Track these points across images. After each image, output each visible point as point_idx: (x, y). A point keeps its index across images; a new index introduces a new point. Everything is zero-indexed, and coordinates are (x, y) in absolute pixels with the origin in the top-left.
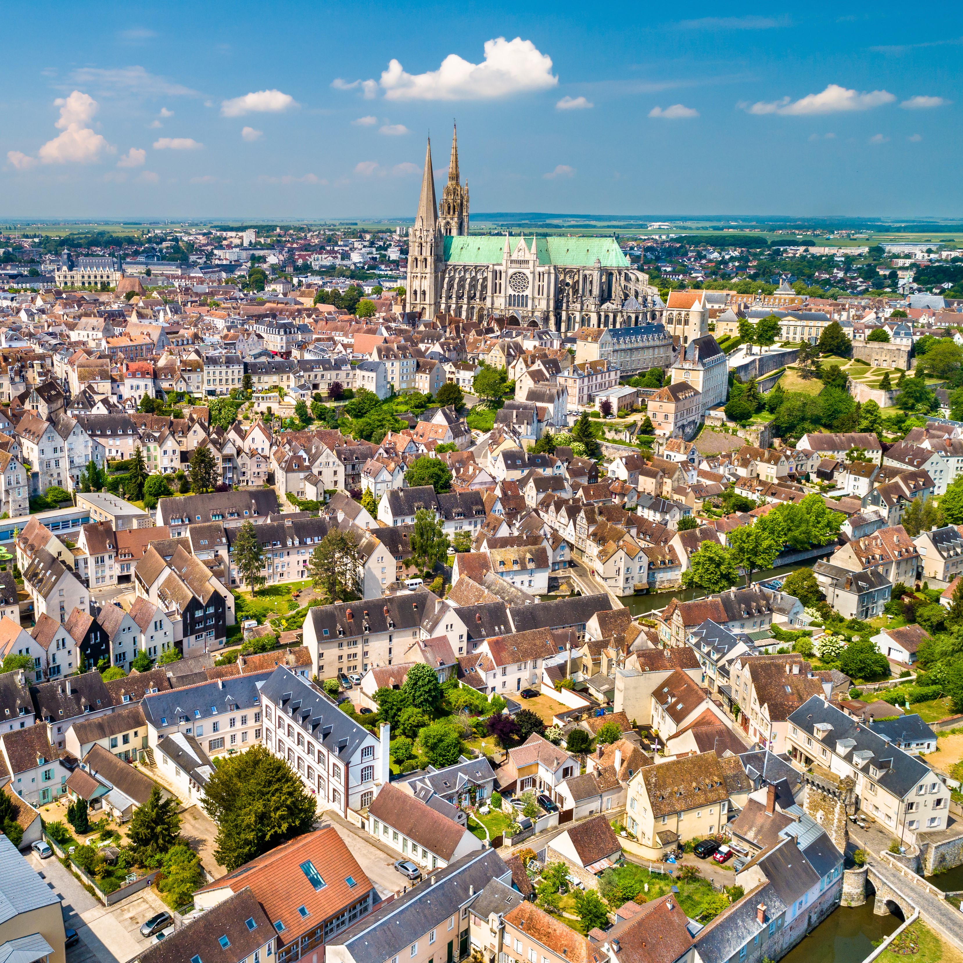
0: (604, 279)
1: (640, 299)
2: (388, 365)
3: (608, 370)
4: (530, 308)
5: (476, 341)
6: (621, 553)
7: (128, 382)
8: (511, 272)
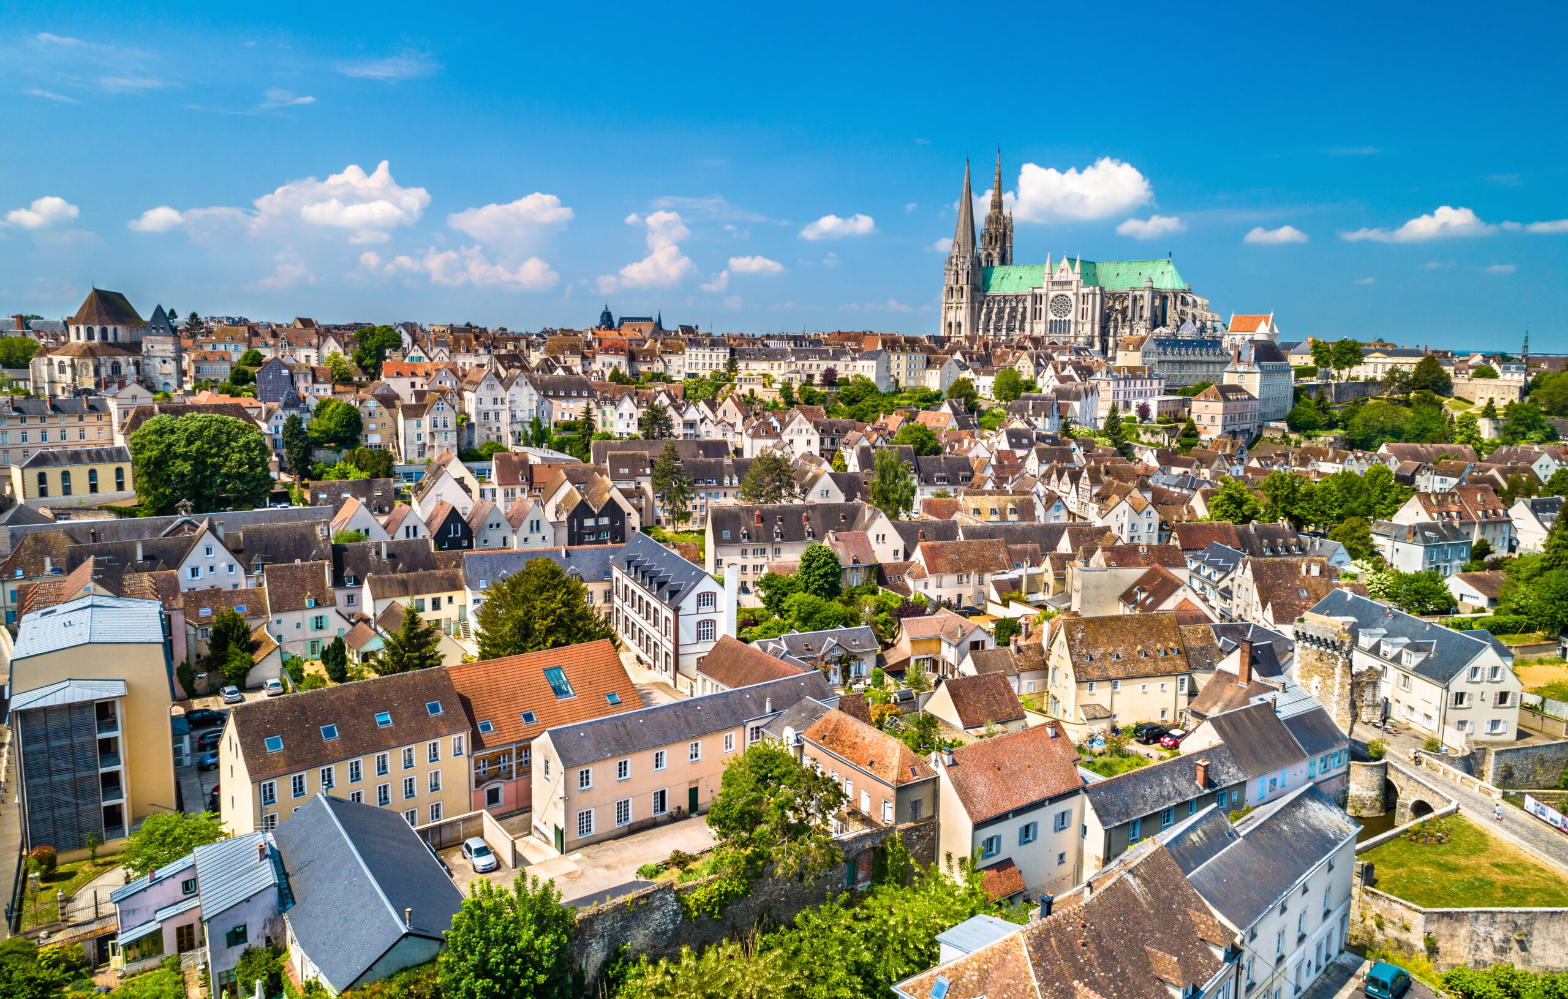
0: (1157, 302)
1: (1198, 324)
2: (894, 357)
3: (1150, 377)
4: (1072, 333)
5: (1004, 354)
6: (1124, 506)
7: (600, 359)
8: (1052, 295)
